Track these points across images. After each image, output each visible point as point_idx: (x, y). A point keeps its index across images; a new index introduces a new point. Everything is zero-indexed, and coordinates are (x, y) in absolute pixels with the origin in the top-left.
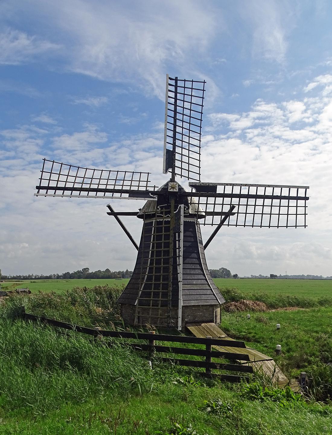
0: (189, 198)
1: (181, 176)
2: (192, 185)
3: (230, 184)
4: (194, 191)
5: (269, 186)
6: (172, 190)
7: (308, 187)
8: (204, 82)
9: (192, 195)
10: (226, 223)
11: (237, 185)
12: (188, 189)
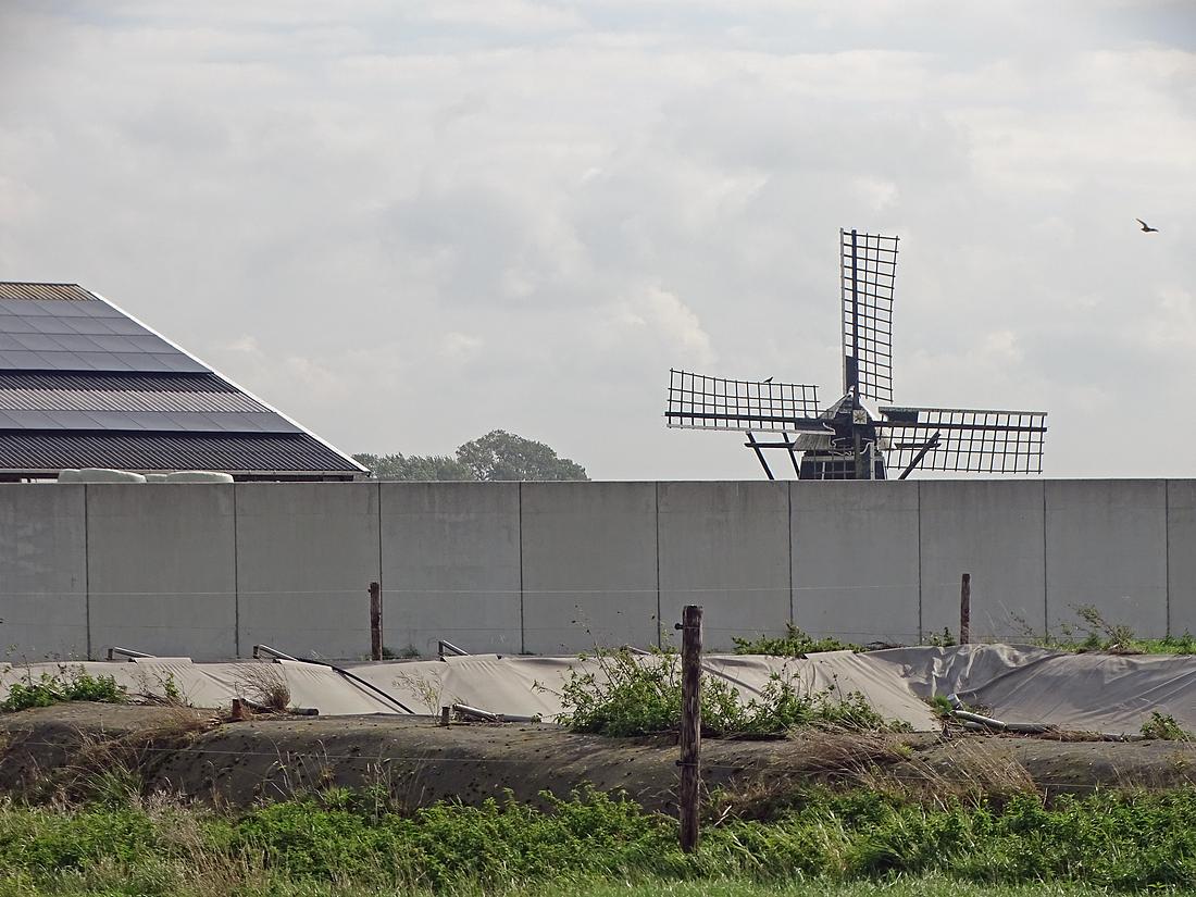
0: (877, 429)
1: (867, 395)
2: (883, 411)
3: (938, 410)
4: (886, 419)
5: (992, 412)
6: (858, 422)
7: (1046, 414)
8: (897, 239)
9: (881, 424)
10: (919, 465)
11: (946, 411)
12: (876, 417)
